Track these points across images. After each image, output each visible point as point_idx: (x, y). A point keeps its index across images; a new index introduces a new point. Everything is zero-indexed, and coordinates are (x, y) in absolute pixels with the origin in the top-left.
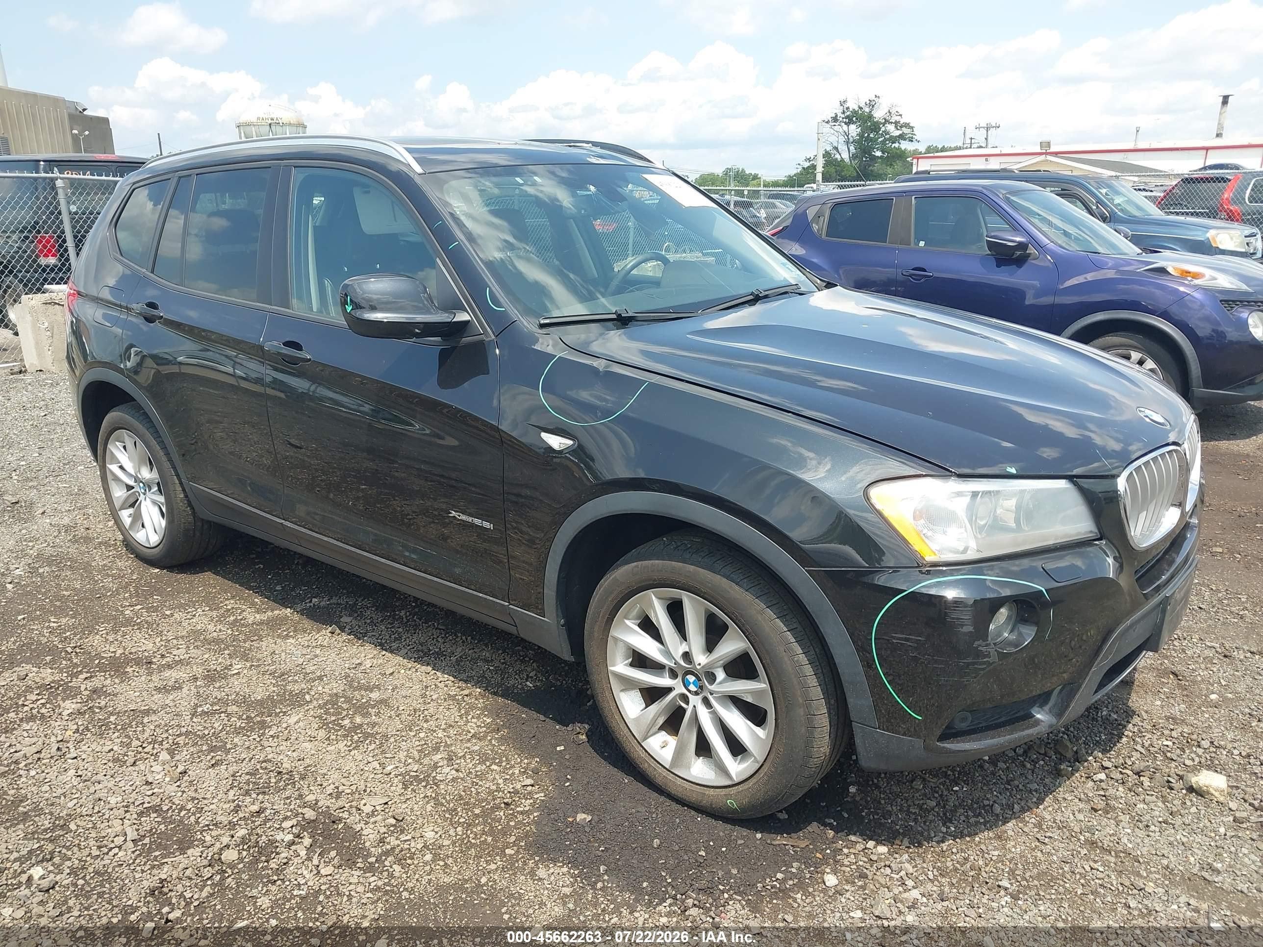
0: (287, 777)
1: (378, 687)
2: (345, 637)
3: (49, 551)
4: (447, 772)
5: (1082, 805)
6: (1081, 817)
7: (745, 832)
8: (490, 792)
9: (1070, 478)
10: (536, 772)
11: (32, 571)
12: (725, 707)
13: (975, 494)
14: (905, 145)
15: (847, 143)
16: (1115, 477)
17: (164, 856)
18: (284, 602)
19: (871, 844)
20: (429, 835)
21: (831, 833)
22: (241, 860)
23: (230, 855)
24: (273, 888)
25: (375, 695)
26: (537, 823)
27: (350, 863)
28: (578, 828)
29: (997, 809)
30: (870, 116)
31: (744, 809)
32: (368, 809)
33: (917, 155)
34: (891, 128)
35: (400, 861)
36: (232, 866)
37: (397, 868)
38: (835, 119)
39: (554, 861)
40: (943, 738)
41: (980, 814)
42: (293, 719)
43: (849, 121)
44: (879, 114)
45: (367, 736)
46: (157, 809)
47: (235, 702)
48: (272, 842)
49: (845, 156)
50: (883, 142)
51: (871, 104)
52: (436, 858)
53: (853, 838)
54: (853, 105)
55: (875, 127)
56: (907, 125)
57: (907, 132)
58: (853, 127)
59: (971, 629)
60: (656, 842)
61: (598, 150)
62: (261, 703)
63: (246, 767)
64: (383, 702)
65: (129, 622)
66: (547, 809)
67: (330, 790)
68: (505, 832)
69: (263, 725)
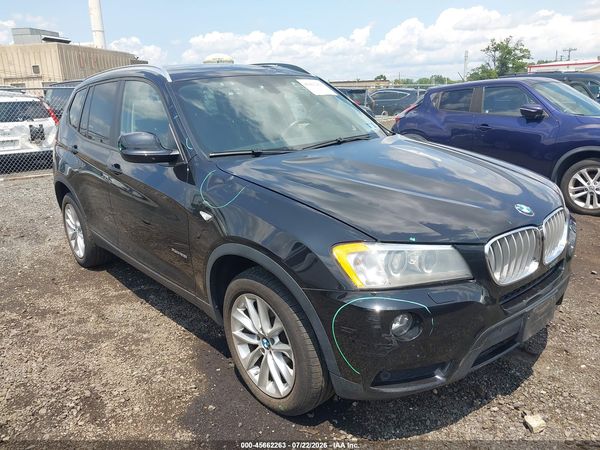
0: (88, 374)
1: (148, 332)
2: (147, 305)
3: (44, 258)
4: (159, 377)
5: (478, 425)
6: (474, 431)
7: (288, 423)
8: (174, 390)
9: (453, 244)
10: (201, 381)
11: (32, 267)
12: (278, 357)
13: (390, 252)
14: (525, 60)
15: (494, 61)
16: (484, 244)
17: (17, 408)
18: (129, 286)
19: (350, 436)
20: (137, 409)
21: (331, 428)
22: (46, 414)
23: (43, 411)
24: (54, 430)
25: (145, 336)
26: (189, 408)
27: (93, 420)
28: (207, 412)
29: (428, 423)
30: (507, 47)
31: (287, 411)
32: (115, 393)
33: (532, 65)
34: (517, 52)
35: (115, 423)
36: (42, 417)
37: (113, 425)
38: (488, 49)
39: (188, 429)
40: (374, 385)
41: (417, 425)
42: (103, 345)
43: (496, 49)
44: (511, 45)
45: (133, 355)
46: (24, 385)
47: (84, 335)
48: (63, 406)
49: (493, 67)
50: (513, 60)
51: (508, 41)
52: (134, 421)
53: (342, 432)
54: (498, 42)
55: (509, 52)
56: (526, 50)
57: (526, 54)
58: (497, 52)
59: (379, 327)
60: (240, 424)
61: (280, 68)
62: (95, 336)
63: (72, 367)
64: (148, 339)
65: (60, 293)
66: (197, 401)
67: (104, 381)
68: (172, 412)
69: (90, 347)
